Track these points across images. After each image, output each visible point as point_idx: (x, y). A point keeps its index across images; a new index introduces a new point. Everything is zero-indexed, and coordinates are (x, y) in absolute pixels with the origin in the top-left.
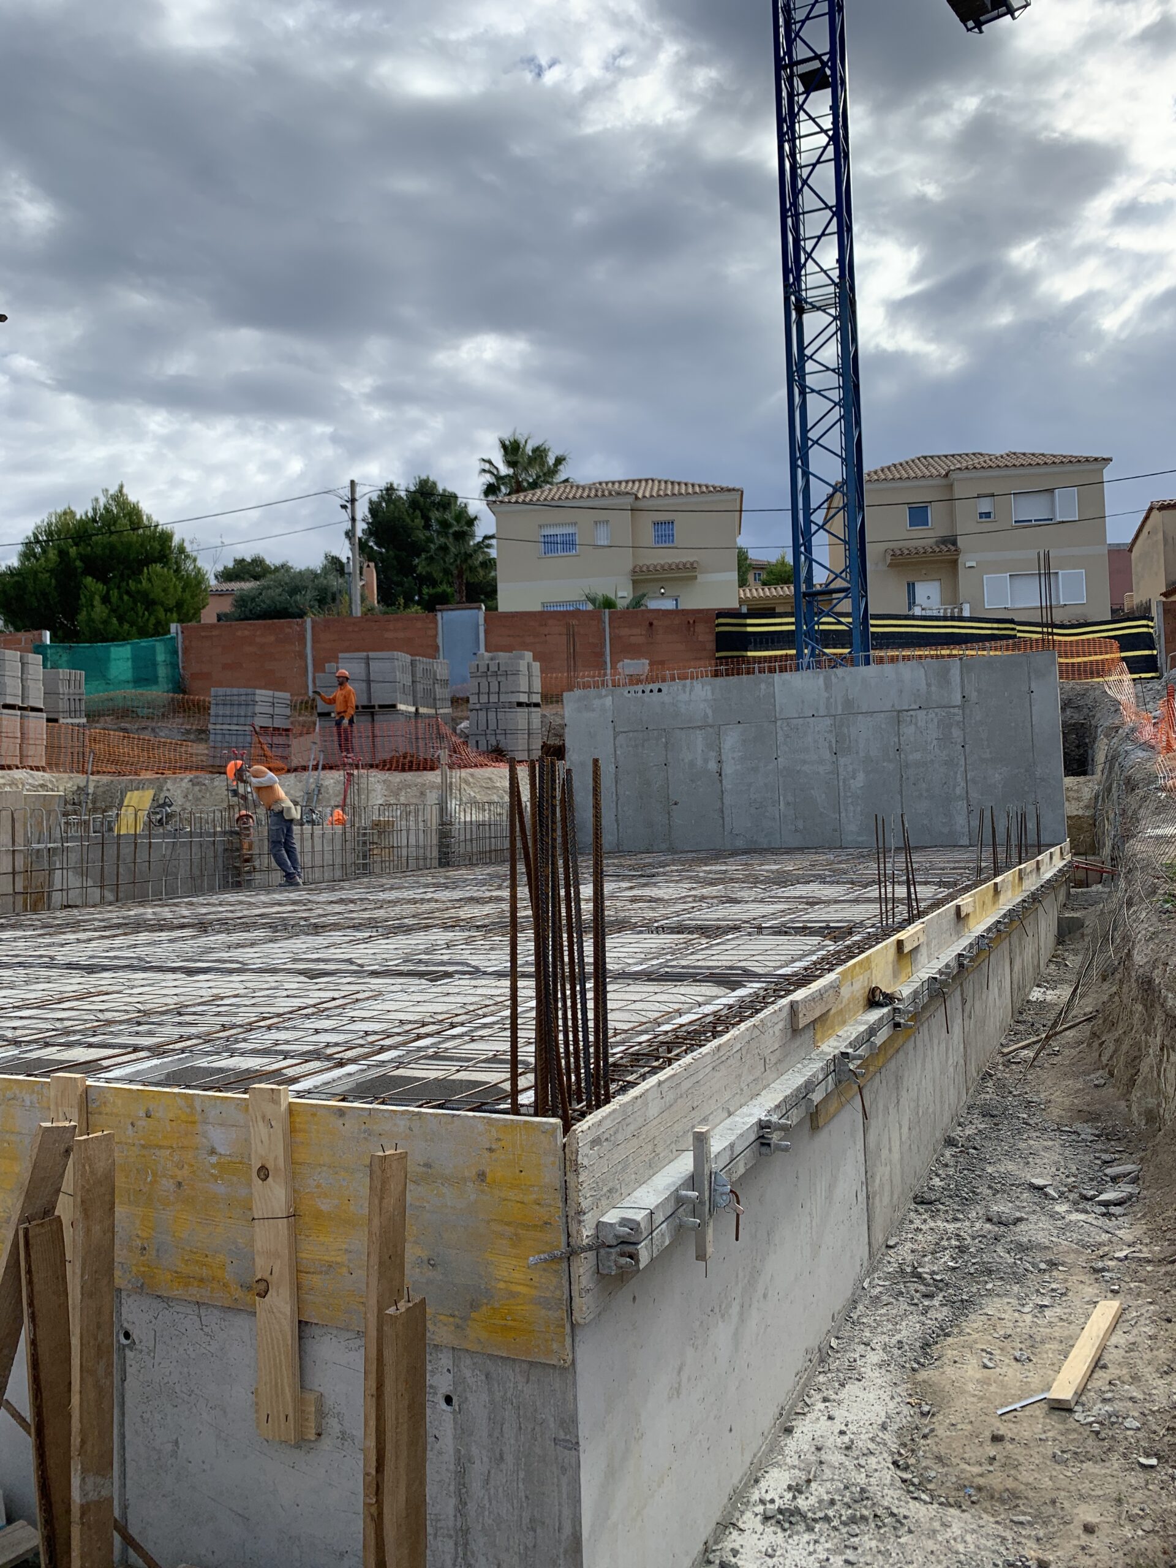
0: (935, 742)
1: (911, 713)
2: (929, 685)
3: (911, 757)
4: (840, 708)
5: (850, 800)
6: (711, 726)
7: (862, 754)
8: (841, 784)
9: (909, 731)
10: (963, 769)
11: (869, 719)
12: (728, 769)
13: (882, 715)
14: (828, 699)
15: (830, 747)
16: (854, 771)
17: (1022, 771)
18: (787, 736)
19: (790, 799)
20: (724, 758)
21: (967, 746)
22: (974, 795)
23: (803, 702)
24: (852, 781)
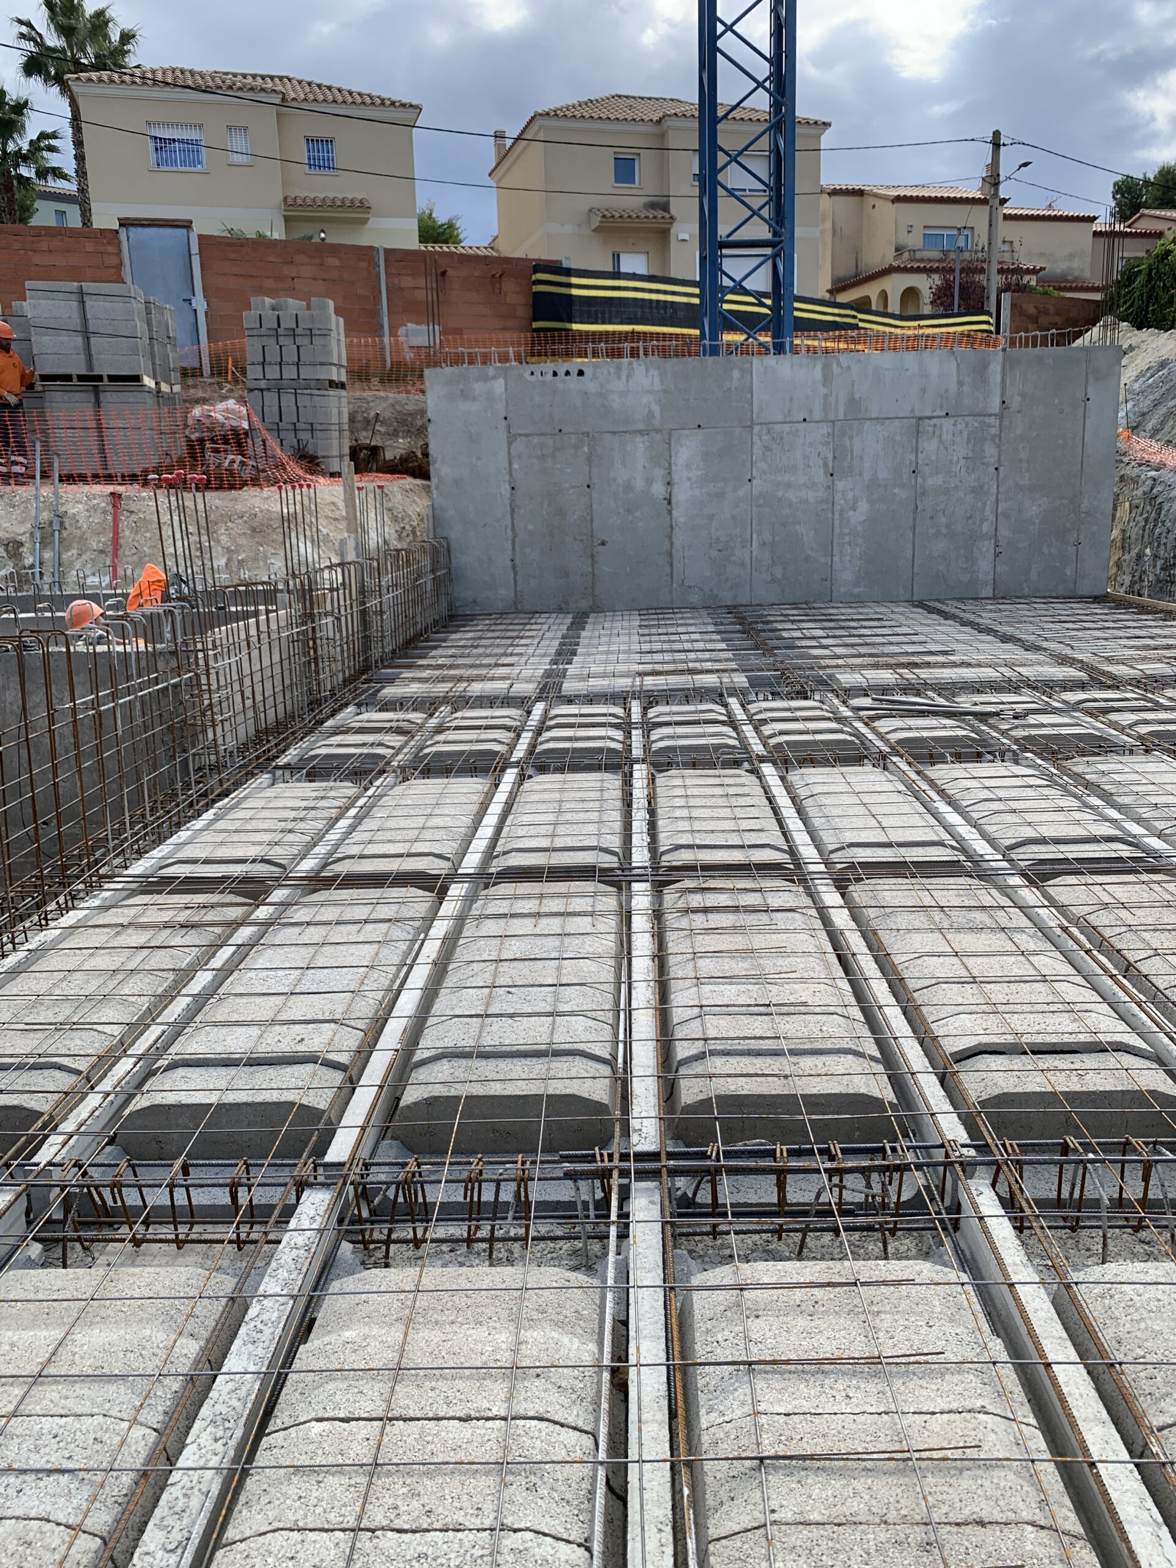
0: (962, 462)
1: (934, 421)
2: (960, 384)
3: (930, 482)
4: (841, 410)
5: (847, 539)
6: (657, 431)
7: (867, 476)
8: (837, 516)
9: (930, 446)
10: (993, 498)
11: (879, 428)
12: (681, 495)
13: (897, 422)
14: (826, 397)
15: (825, 465)
16: (856, 500)
17: (1065, 502)
18: (767, 448)
19: (767, 537)
20: (675, 477)
21: (1001, 469)
22: (1004, 533)
23: (791, 400)
24: (851, 513)
